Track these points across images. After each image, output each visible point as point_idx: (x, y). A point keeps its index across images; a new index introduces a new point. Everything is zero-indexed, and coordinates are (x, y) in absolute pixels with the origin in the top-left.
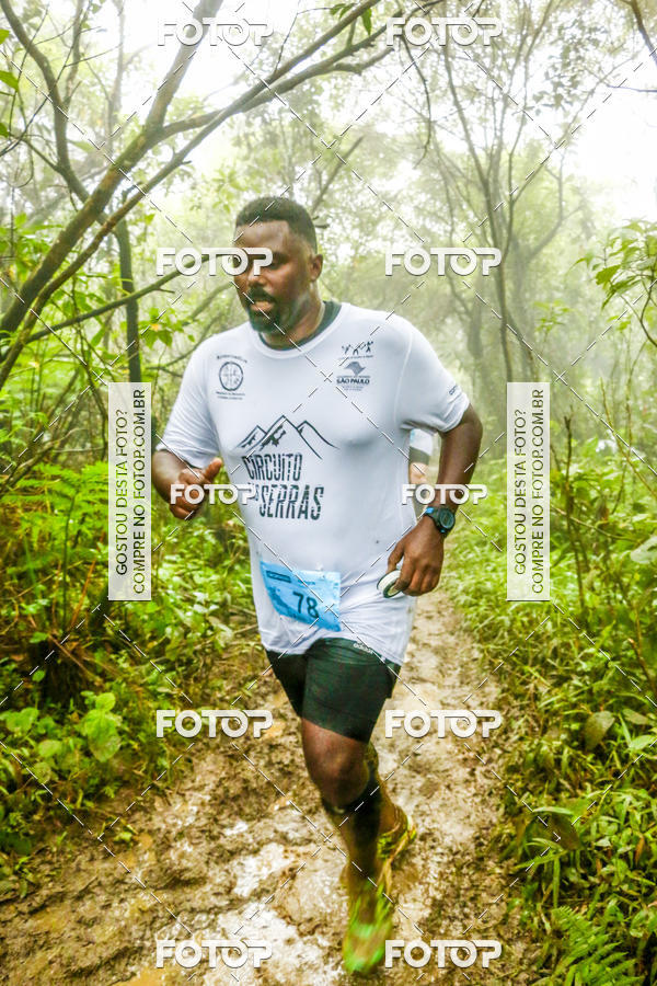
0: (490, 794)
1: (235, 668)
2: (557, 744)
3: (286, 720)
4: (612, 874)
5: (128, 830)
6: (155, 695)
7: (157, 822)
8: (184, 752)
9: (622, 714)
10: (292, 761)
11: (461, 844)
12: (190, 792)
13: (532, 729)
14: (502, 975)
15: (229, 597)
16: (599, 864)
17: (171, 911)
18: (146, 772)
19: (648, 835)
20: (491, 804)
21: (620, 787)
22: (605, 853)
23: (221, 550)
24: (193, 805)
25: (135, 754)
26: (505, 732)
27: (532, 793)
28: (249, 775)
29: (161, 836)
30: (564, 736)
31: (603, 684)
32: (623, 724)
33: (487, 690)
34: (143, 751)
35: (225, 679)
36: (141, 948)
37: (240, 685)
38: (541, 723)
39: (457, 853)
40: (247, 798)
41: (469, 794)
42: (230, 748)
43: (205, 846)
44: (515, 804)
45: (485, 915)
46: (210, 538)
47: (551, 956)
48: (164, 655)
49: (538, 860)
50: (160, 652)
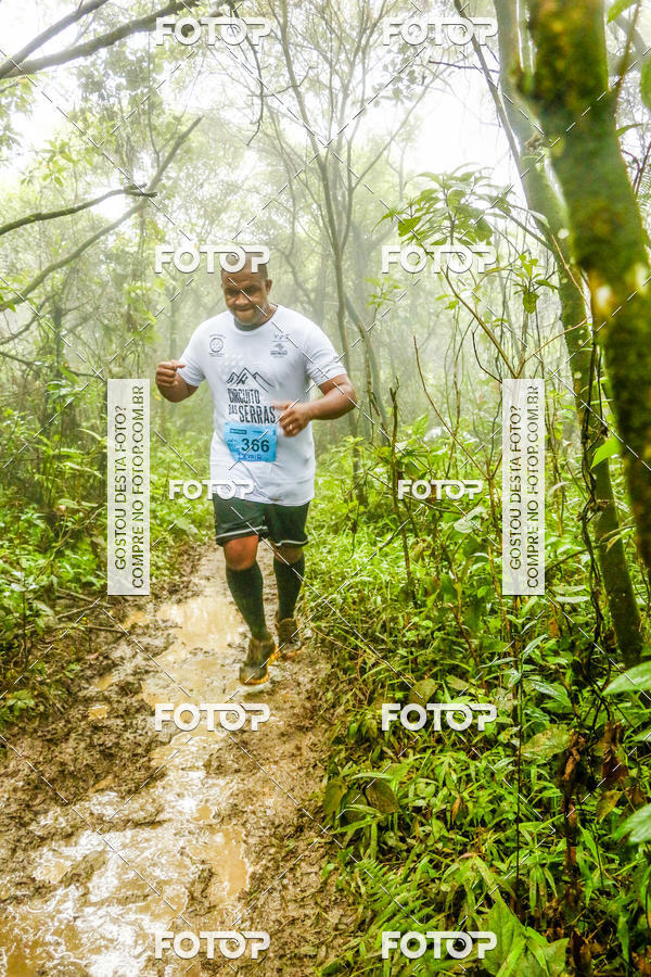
0: (315, 766)
1: (58, 652)
2: (381, 712)
3: (111, 703)
4: (427, 835)
9: (445, 681)
11: (283, 817)
13: (360, 701)
14: (317, 942)
15: (55, 580)
16: (417, 826)
19: (465, 794)
20: (315, 775)
21: (441, 751)
22: (424, 816)
23: (52, 535)
26: (333, 706)
27: (355, 762)
28: (66, 758)
31: (428, 654)
32: (446, 690)
33: (318, 667)
35: (46, 662)
37: (63, 668)
38: (368, 694)
39: (279, 826)
40: (64, 781)
41: (294, 768)
42: (48, 732)
43: (13, 834)
44: (338, 774)
45: (303, 885)
46: (38, 522)
47: (365, 919)
49: (356, 825)
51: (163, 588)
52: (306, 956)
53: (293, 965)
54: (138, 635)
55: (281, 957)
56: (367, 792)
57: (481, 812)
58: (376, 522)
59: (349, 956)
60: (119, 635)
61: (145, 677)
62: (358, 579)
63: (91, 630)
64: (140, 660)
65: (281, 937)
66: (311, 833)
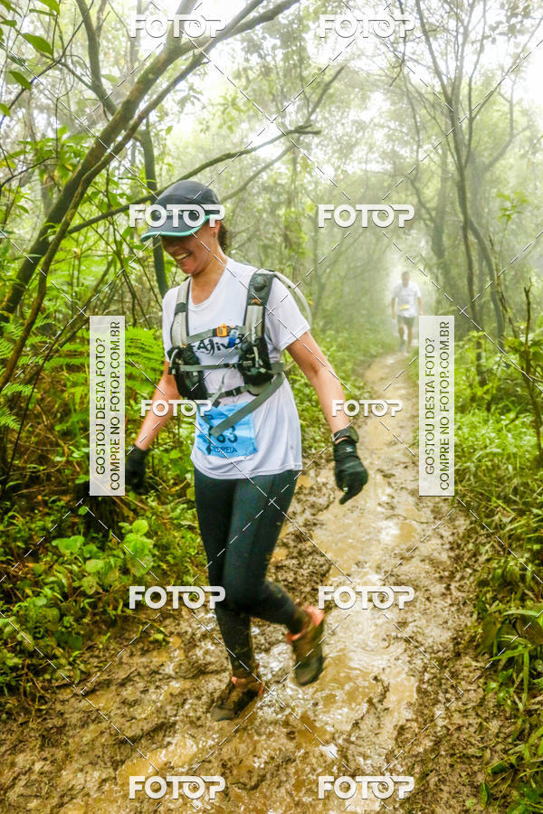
0: (464, 604)
2: (522, 560)
5: (161, 632)
6: (179, 527)
7: (184, 627)
10: (295, 579)
11: (441, 644)
13: (499, 552)
14: (481, 746)
20: (466, 611)
25: (165, 573)
26: (475, 556)
27: (501, 601)
29: (188, 637)
30: (527, 555)
33: (457, 523)
34: (171, 570)
36: (176, 723)
38: (506, 546)
39: (438, 651)
41: (446, 605)
44: (486, 610)
45: (464, 699)
47: (523, 730)
48: (185, 496)
49: (509, 654)
50: (182, 494)
51: (321, 457)
52: (473, 756)
53: (463, 763)
54: (305, 495)
55: (452, 755)
56: (518, 625)
58: (497, 404)
59: (513, 759)
61: (313, 528)
62: (488, 450)
64: (308, 515)
65: (450, 740)
66: (467, 658)
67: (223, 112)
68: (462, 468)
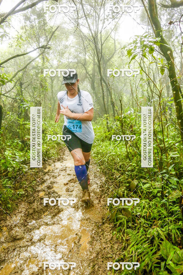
1: (29, 178)
2: (123, 190)
3: (45, 191)
4: (140, 223)
6: (6, 187)
7: (8, 223)
8: (15, 203)
9: (140, 180)
12: (18, 214)
13: (116, 187)
14: (112, 253)
15: (26, 158)
16: (137, 220)
17: (13, 248)
18: (4, 209)
19: (150, 211)
22: (139, 217)
23: (24, 146)
24: (19, 217)
26: (108, 189)
28: (35, 207)
29: (9, 227)
30: (125, 188)
31: (135, 173)
32: (141, 183)
33: (102, 179)
34: (3, 203)
35: (26, 181)
36: (5, 260)
37: (31, 183)
38: (118, 185)
39: (97, 223)
40: (35, 214)
41: (99, 207)
42: (29, 200)
43: (23, 228)
44: (112, 207)
45: (106, 238)
46: (20, 143)
47: (125, 246)
48: (8, 176)
49: (120, 221)
50: (6, 175)
51: (56, 159)
52: (109, 257)
53: (106, 260)
54: (50, 173)
55: (103, 258)
56: (122, 212)
57: (155, 215)
59: (122, 256)
60: (45, 173)
61: (54, 184)
62: (111, 154)
63: (37, 172)
64: (52, 179)
65: (102, 253)
66: (107, 224)
67: (17, 41)
68: (103, 160)
